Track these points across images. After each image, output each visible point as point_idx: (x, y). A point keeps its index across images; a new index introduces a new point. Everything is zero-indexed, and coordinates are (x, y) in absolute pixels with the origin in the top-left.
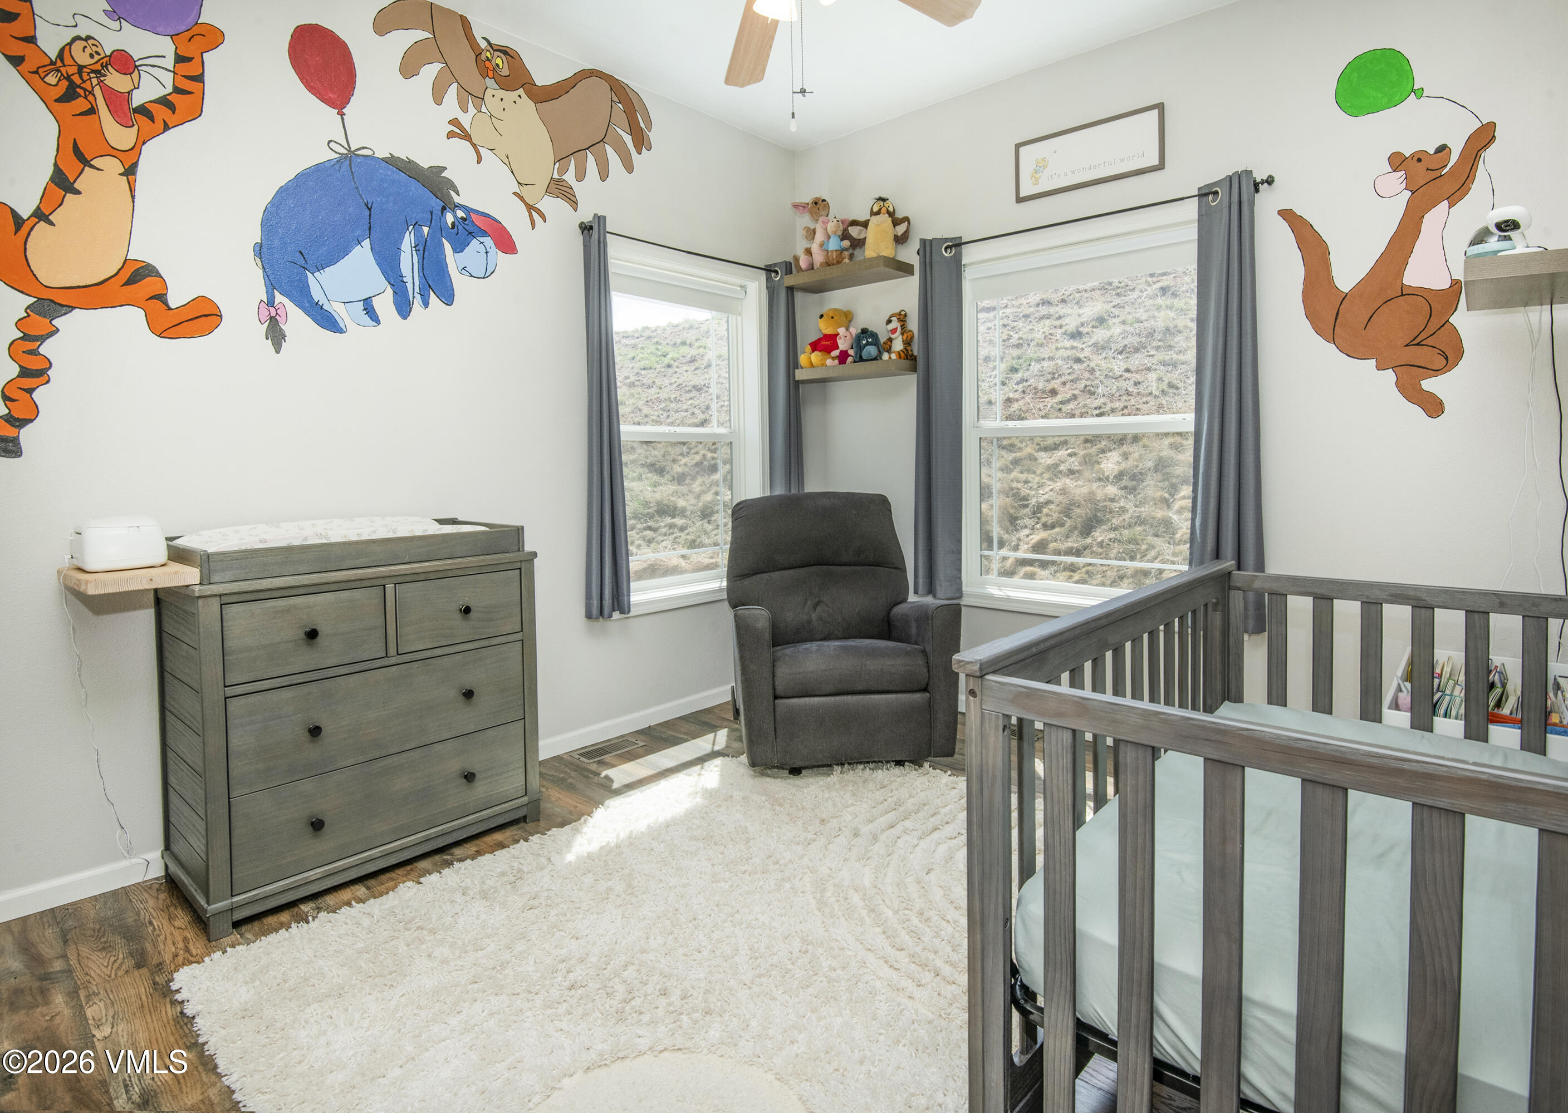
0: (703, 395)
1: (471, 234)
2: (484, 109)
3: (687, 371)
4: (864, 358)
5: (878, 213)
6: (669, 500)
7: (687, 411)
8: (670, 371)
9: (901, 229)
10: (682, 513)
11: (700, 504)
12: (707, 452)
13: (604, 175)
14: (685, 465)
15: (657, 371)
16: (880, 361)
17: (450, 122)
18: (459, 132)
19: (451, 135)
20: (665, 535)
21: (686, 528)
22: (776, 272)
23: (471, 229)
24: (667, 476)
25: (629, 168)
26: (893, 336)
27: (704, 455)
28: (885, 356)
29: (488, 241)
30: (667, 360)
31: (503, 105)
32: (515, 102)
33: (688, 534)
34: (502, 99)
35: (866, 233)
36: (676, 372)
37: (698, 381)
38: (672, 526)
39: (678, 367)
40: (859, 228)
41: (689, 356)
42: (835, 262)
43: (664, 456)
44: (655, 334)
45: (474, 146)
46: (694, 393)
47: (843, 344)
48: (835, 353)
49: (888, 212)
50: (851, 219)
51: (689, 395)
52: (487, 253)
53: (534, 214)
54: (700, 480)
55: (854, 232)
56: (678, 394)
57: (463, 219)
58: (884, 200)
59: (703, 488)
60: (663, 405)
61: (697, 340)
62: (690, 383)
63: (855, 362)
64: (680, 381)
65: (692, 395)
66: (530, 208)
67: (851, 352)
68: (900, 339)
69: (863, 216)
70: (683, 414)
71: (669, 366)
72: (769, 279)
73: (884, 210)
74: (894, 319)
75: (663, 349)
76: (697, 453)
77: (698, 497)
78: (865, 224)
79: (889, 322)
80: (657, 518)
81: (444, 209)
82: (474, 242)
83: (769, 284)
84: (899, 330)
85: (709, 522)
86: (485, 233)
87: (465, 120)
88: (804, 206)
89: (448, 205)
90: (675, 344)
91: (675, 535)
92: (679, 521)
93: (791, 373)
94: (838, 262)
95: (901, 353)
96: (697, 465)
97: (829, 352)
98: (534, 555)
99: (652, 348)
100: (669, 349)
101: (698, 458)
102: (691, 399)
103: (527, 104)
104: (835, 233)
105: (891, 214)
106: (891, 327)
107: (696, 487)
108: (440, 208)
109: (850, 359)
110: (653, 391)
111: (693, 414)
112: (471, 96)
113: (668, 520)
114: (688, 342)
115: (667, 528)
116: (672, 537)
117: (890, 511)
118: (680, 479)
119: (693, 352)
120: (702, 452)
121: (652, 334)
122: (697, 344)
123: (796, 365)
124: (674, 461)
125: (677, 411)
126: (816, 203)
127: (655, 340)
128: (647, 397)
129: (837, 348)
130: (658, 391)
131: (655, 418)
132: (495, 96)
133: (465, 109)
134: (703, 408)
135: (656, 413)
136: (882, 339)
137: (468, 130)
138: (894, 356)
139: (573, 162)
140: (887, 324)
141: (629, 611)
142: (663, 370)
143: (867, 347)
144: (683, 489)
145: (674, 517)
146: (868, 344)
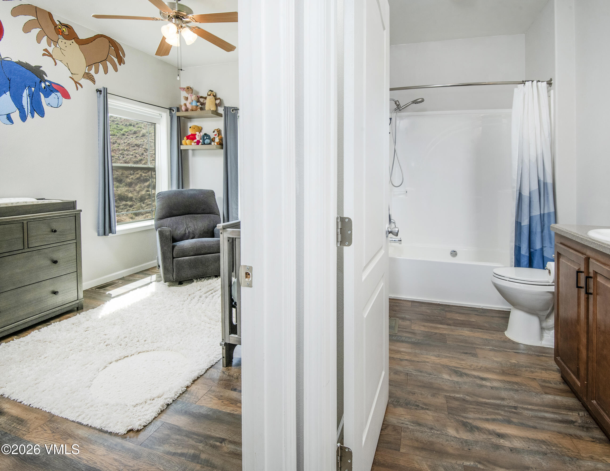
0: (140, 148)
1: (52, 91)
2: (58, 46)
3: (132, 137)
4: (205, 143)
5: (210, 95)
6: (124, 194)
7: (132, 155)
8: (124, 137)
9: (218, 102)
10: (131, 199)
11: (139, 196)
12: (142, 173)
13: (106, 72)
14: (132, 178)
15: (117, 136)
16: (210, 145)
17: (44, 50)
18: (46, 53)
19: (44, 55)
20: (123, 209)
21: (132, 206)
22: (173, 110)
23: (52, 89)
24: (124, 184)
25: (116, 70)
26: (215, 137)
27: (141, 175)
28: (213, 143)
29: (59, 94)
30: (122, 132)
31: (66, 45)
32: (70, 44)
33: (134, 208)
34: (65, 43)
35: (206, 101)
36: (127, 138)
37: (138, 142)
38: (126, 205)
39: (128, 135)
40: (203, 99)
41: (133, 131)
42: (195, 109)
43: (122, 175)
44: (116, 120)
45: (54, 59)
46: (136, 148)
47: (198, 138)
48: (195, 141)
49: (213, 95)
50: (200, 96)
51: (133, 148)
52: (58, 98)
53: (78, 85)
54: (139, 185)
55: (202, 100)
56: (128, 147)
57: (48, 85)
58: (212, 91)
59: (141, 189)
60: (121, 152)
61: (137, 124)
62: (134, 143)
63: (202, 144)
64: (129, 142)
65: (135, 148)
66: (76, 83)
67: (201, 141)
68: (218, 138)
69: (205, 95)
70: (131, 156)
71: (123, 135)
72: (170, 112)
73: (212, 95)
74: (216, 131)
75: (120, 127)
76: (138, 174)
77: (138, 192)
78: (205, 98)
79: (214, 132)
80: (119, 201)
81: (41, 82)
82: (53, 95)
83: (171, 114)
84: (217, 135)
85: (143, 203)
86: (57, 91)
87: (50, 50)
88: (184, 89)
89: (43, 80)
90: (126, 125)
91: (127, 209)
92: (129, 203)
93: (179, 147)
94: (196, 110)
95: (218, 143)
96: (138, 179)
97: (193, 140)
98: (81, 211)
99: (115, 126)
100: (123, 127)
101: (138, 176)
102: (135, 150)
103: (75, 45)
104: (195, 100)
105: (215, 96)
106: (215, 133)
107: (137, 188)
108: (39, 81)
109: (200, 143)
110: (116, 145)
111: (136, 156)
112: (51, 41)
113: (124, 203)
114: (133, 124)
115: (124, 206)
116: (126, 210)
117: (215, 196)
118: (130, 185)
119: (135, 129)
120: (140, 173)
121: (114, 120)
122: (137, 126)
123: (181, 144)
124: (127, 177)
125: (127, 155)
126: (188, 88)
127: (116, 122)
128: (113, 148)
129: (196, 139)
130: (118, 145)
131: (117, 157)
132: (62, 42)
133: (50, 46)
134: (141, 154)
135: (117, 155)
136: (212, 137)
137: (51, 53)
138: (216, 144)
139: (94, 67)
140: (213, 133)
141: (115, 233)
142: (120, 136)
143: (206, 140)
144: (131, 189)
145: (127, 201)
146: (207, 139)
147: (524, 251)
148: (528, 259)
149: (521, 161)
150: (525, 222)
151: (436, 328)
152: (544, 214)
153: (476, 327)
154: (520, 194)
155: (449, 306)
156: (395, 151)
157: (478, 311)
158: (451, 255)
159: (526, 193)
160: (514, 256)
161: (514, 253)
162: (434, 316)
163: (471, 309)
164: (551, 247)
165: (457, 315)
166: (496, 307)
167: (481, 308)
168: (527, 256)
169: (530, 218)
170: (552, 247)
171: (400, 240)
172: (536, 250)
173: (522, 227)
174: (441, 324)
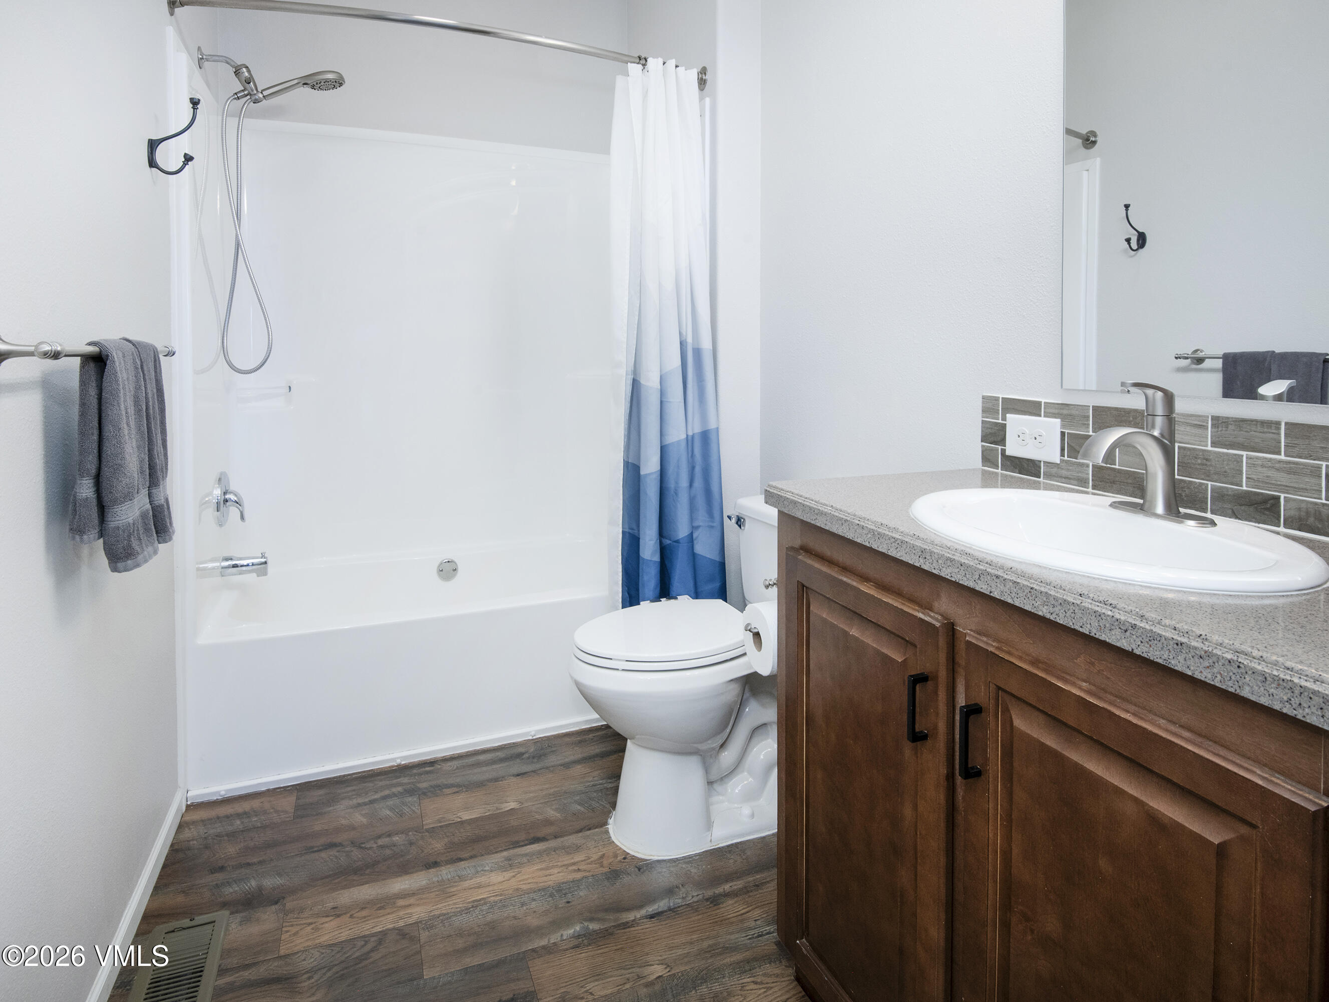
147: (649, 550)
148: (658, 569)
149: (639, 288)
150: (650, 466)
151: (383, 904)
152: (693, 437)
153: (522, 836)
154: (636, 386)
155: (432, 763)
156: (238, 245)
157: (523, 754)
158: (439, 575)
159: (651, 381)
160: (620, 567)
161: (620, 558)
162: (379, 837)
163: (500, 754)
164: (712, 527)
165: (459, 800)
166: (570, 724)
167: (530, 738)
168: (655, 562)
169: (663, 450)
170: (714, 524)
171: (263, 560)
172: (677, 542)
173: (642, 478)
174: (405, 869)
